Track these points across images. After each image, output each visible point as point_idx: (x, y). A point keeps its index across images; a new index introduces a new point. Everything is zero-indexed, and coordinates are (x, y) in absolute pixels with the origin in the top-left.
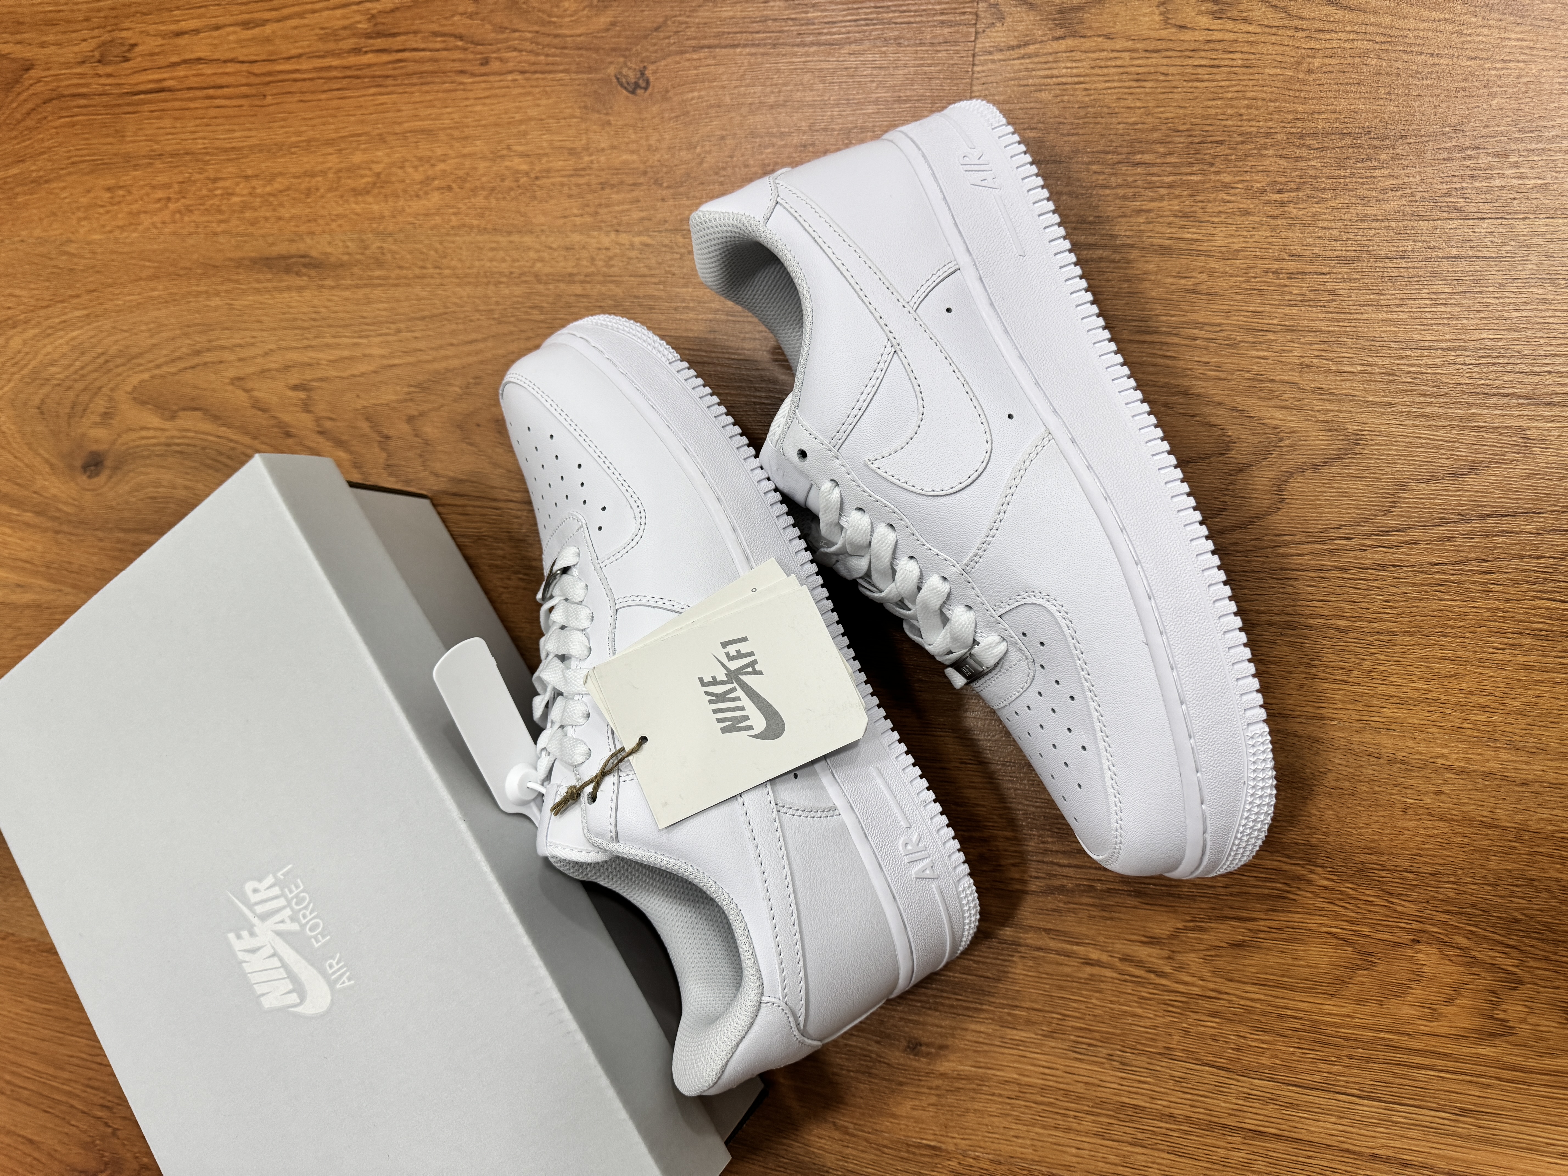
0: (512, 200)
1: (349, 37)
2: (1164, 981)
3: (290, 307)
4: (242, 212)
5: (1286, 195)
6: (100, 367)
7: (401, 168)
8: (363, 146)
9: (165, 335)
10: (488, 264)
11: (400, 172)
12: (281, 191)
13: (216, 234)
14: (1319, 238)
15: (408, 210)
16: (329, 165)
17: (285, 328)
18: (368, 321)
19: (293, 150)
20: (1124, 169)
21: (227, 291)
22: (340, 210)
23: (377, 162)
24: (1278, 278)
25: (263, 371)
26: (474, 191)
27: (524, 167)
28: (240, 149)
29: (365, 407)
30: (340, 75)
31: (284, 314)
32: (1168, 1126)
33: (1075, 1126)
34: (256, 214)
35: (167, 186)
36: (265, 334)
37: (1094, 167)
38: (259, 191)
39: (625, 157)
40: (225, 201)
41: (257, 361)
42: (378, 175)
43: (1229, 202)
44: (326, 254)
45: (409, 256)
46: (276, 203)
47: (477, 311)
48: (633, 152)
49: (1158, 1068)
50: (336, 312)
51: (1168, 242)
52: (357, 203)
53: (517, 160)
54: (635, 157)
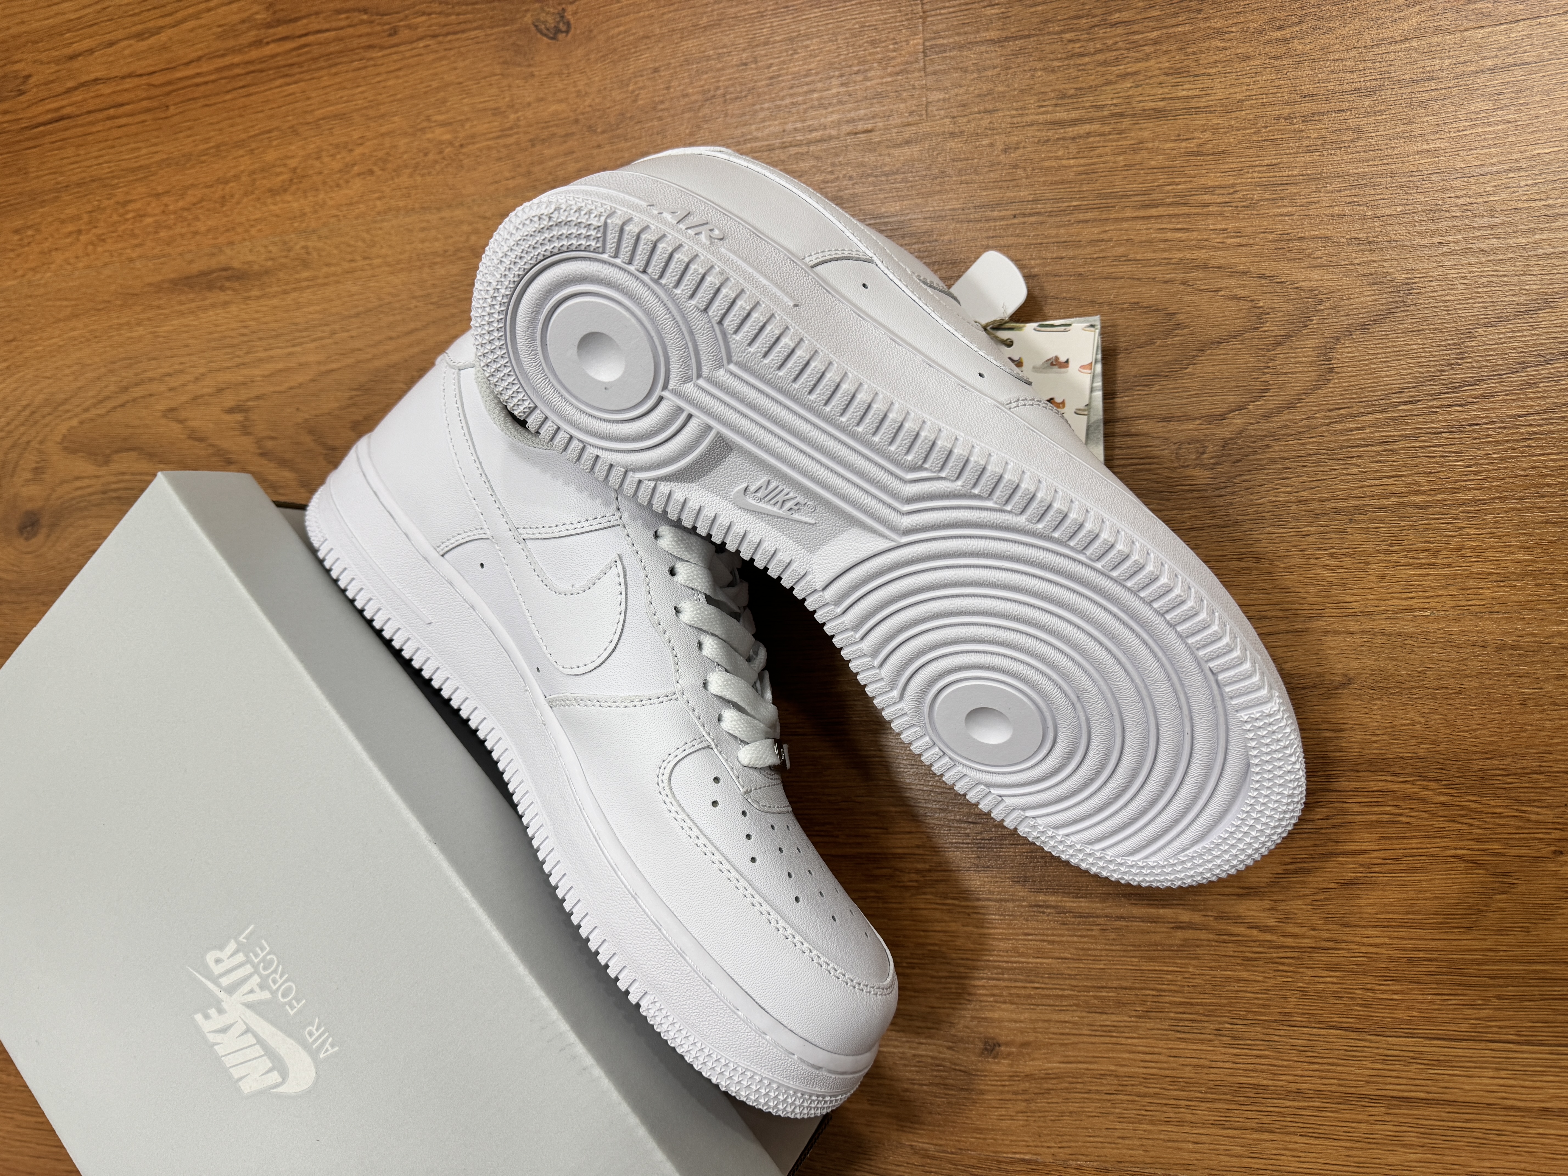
0: (438, 174)
1: (249, 30)
2: (1268, 937)
3: (216, 325)
4: (156, 232)
5: (1288, 30)
6: (27, 420)
7: (317, 159)
8: (274, 143)
9: (90, 375)
10: (420, 246)
11: (317, 163)
12: (194, 204)
13: (131, 260)
14: (1332, 72)
15: (330, 203)
16: (242, 168)
17: (214, 349)
18: (299, 327)
19: (203, 158)
20: (1100, 32)
21: (149, 319)
22: (258, 215)
23: (292, 157)
24: (1291, 124)
25: (196, 398)
26: (397, 171)
27: (448, 137)
28: (148, 166)
29: (306, 420)
30: (243, 71)
31: (211, 333)
32: (1296, 1104)
33: (1189, 1117)
34: (171, 233)
35: (77, 218)
36: (194, 358)
37: (1068, 36)
38: (171, 208)
39: (553, 108)
40: (138, 225)
41: (187, 388)
42: (294, 170)
43: (1225, 49)
44: (248, 263)
45: (335, 252)
46: (190, 217)
47: (414, 297)
48: (560, 101)
49: (1276, 1038)
50: (266, 323)
51: (1162, 104)
52: (275, 204)
53: (438, 130)
54: (563, 106)
